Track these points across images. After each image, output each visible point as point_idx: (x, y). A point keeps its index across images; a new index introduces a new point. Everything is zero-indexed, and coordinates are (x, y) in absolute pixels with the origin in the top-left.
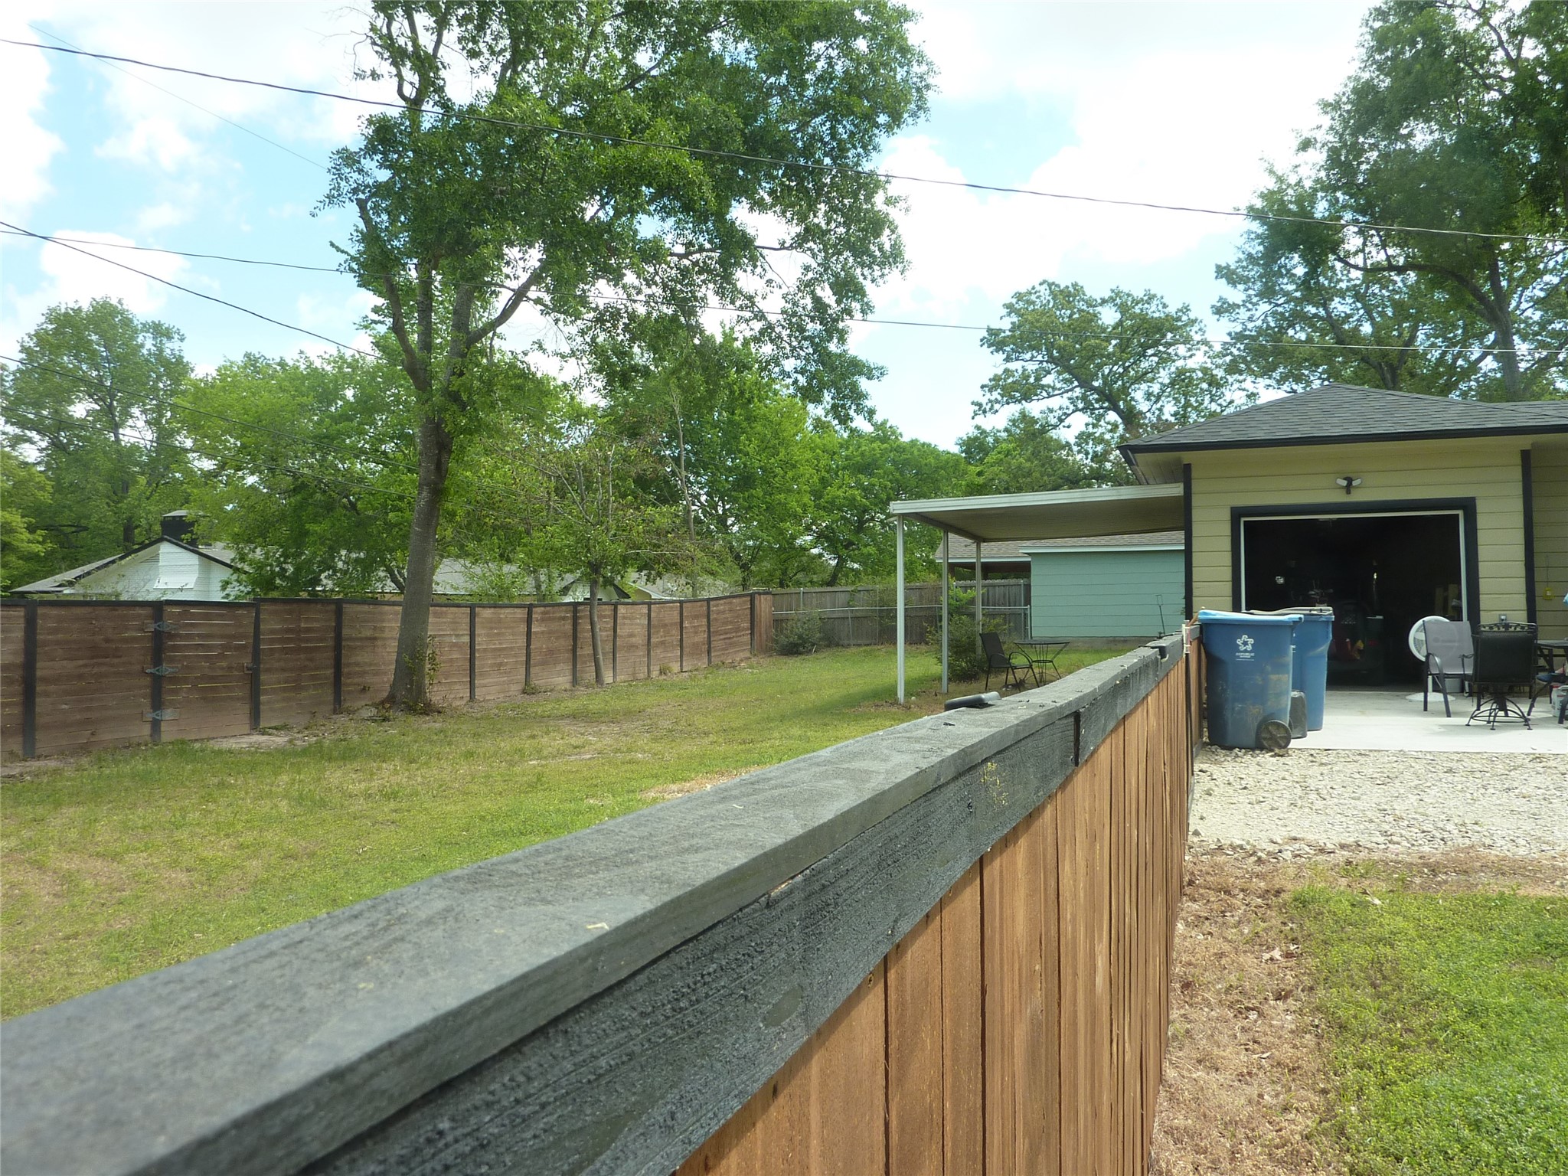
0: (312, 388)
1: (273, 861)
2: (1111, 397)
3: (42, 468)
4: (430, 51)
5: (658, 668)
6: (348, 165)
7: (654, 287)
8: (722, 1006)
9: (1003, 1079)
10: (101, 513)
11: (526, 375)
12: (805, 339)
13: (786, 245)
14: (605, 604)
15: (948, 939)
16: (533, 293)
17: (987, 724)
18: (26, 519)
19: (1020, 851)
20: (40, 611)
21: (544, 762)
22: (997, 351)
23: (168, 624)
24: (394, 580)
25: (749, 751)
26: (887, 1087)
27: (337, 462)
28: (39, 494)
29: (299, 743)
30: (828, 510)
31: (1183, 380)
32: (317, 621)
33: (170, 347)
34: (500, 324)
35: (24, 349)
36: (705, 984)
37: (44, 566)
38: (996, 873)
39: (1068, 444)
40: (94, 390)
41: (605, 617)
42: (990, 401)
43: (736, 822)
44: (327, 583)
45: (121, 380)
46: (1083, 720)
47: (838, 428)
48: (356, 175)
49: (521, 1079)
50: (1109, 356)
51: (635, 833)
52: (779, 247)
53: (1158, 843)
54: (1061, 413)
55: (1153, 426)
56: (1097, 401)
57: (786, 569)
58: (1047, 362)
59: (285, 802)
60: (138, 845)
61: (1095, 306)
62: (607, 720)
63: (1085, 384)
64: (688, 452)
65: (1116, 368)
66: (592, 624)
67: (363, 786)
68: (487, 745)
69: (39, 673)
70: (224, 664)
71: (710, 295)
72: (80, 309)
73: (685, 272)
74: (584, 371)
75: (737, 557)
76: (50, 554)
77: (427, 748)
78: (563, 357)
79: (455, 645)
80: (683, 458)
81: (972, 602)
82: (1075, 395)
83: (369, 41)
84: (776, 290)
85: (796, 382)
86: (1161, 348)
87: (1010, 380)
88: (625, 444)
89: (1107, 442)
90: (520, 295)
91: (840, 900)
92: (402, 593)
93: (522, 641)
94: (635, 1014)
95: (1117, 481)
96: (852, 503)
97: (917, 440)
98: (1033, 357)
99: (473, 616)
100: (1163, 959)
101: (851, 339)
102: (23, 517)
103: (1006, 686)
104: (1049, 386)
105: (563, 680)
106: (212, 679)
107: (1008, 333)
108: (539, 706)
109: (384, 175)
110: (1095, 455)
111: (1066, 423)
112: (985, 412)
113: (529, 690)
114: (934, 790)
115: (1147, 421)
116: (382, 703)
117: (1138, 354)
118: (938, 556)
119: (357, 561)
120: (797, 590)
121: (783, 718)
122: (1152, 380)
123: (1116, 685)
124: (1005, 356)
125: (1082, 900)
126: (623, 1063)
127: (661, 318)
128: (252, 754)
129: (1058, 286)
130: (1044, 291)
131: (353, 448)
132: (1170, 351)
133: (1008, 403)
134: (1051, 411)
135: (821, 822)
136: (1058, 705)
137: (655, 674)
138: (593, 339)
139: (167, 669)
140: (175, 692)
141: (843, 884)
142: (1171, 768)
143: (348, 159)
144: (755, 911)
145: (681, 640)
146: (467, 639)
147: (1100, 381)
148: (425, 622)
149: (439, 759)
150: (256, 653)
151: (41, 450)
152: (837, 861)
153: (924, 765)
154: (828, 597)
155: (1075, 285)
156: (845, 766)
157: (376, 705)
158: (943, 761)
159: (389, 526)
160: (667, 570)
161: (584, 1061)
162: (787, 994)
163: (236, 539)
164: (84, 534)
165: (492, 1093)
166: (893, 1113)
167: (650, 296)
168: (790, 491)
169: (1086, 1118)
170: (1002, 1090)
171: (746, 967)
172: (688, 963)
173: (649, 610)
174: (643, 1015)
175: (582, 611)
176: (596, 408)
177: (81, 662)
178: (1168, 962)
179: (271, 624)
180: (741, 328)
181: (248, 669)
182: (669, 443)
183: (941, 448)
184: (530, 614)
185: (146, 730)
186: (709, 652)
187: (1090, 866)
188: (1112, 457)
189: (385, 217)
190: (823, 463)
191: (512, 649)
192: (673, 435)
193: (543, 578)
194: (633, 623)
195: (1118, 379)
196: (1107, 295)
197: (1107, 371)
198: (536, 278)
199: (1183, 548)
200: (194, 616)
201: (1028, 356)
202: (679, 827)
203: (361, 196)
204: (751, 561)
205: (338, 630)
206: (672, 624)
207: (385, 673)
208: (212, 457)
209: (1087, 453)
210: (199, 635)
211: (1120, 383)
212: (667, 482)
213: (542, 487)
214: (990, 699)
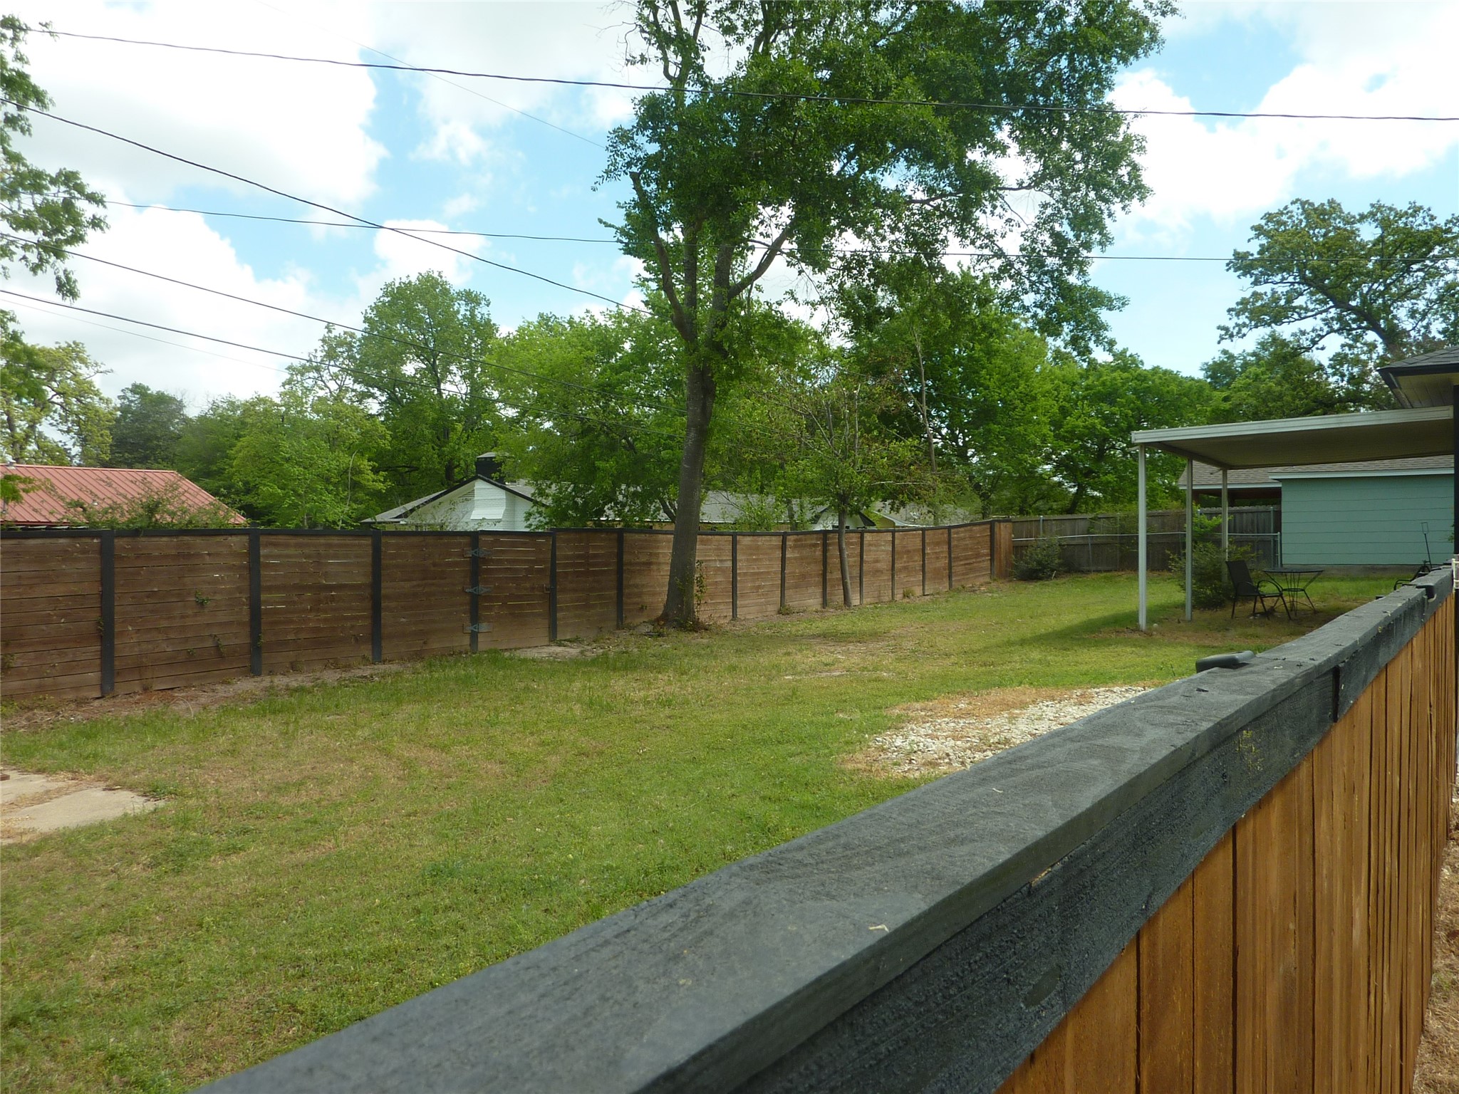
0: (597, 343)
1: (569, 757)
2: (1369, 316)
3: (382, 419)
4: (691, 33)
5: (901, 591)
6: (623, 142)
7: (897, 233)
8: (987, 990)
9: (1254, 1038)
10: (429, 456)
11: (780, 323)
12: (1045, 273)
13: (1024, 185)
14: (852, 532)
15: (1200, 903)
16: (786, 246)
17: (1241, 691)
18: (371, 463)
19: (1275, 814)
20: (384, 540)
21: (798, 678)
22: (1245, 275)
23: (483, 550)
24: (667, 511)
25: (990, 673)
26: (1138, 1050)
27: (617, 407)
28: (381, 442)
29: (588, 654)
30: (1068, 440)
31: (1453, 295)
32: (601, 548)
33: (481, 311)
34: (757, 278)
35: (367, 320)
36: (971, 971)
37: (385, 501)
38: (1250, 835)
39: (1321, 367)
40: (422, 352)
41: (852, 544)
42: (1237, 325)
43: (997, 810)
44: (609, 514)
45: (442, 342)
46: (1342, 675)
47: (1077, 358)
48: (629, 151)
49: (814, 1068)
50: (1369, 274)
51: (904, 820)
52: (1017, 187)
53: (1423, 789)
54: (1314, 335)
55: (1419, 345)
56: (1354, 321)
57: (1026, 497)
58: (1299, 283)
59: (578, 706)
60: (461, 739)
61: (1353, 223)
62: (854, 640)
63: (1341, 304)
64: (929, 388)
65: (1376, 285)
66: (841, 550)
67: (642, 693)
68: (748, 660)
69: (383, 592)
70: (528, 585)
71: (951, 236)
72: (410, 282)
73: (927, 216)
74: (832, 316)
75: (977, 487)
76: (389, 491)
77: (696, 661)
78: (813, 305)
79: (719, 569)
80: (925, 394)
81: (1218, 528)
82: (1330, 316)
83: (638, 29)
84: (1015, 228)
85: (1035, 316)
86: (1428, 262)
87: (1259, 303)
88: (870, 383)
89: (1365, 363)
90: (774, 250)
91: (1097, 882)
92: (673, 522)
93: (777, 567)
94: (910, 1004)
95: (1376, 403)
96: (1091, 432)
97: (1158, 367)
98: (1283, 278)
99: (734, 543)
100: (1427, 906)
101: (1090, 270)
102: (369, 460)
103: (1254, 614)
104: (1301, 307)
105: (814, 602)
106: (520, 598)
107: (1256, 256)
108: (792, 626)
109: (654, 148)
110: (1352, 379)
111: (1320, 345)
112: (1231, 336)
113: (784, 611)
114: (1189, 765)
115: (1412, 340)
116: (658, 620)
117: (1402, 270)
118: (1182, 483)
119: (635, 494)
120: (1037, 517)
121: (1023, 642)
122: (1417, 297)
123: (1378, 634)
124: (1253, 279)
125: (1339, 854)
126: (900, 1048)
127: (904, 262)
128: (551, 663)
129: (1312, 204)
130: (1296, 210)
131: (632, 393)
132: (1437, 265)
133: (1256, 327)
134: (1303, 333)
135: (1080, 811)
136: (1317, 663)
137: (899, 597)
138: (841, 285)
139: (482, 589)
140: (490, 608)
141: (1100, 866)
142: (1438, 710)
143: (623, 136)
144: (1017, 900)
145: (923, 565)
146: (729, 564)
147: (1358, 300)
148: (693, 549)
149: (706, 672)
150: (554, 577)
151: (381, 404)
152: (1094, 846)
153: (1179, 742)
154: (1068, 524)
155: (1331, 202)
156: (1100, 742)
157: (652, 623)
158: (1198, 736)
159: (661, 463)
160: (911, 500)
161: (867, 1048)
162: (1046, 974)
163: (536, 477)
164: (415, 474)
165: (791, 1081)
166: (1145, 1074)
167: (893, 242)
168: (1030, 421)
169: (1341, 1071)
170: (1253, 1046)
171: (1009, 953)
172: (957, 955)
173: (893, 537)
174: (917, 1004)
175: (833, 538)
176: (842, 349)
177: (415, 583)
178: (1432, 908)
179: (566, 551)
180: (981, 267)
181: (547, 589)
182: (911, 380)
183: (1184, 374)
184: (784, 542)
185: (466, 641)
186: (950, 577)
187: (1348, 819)
188: (1371, 379)
189: (653, 186)
190: (1063, 394)
191: (768, 573)
192: (915, 373)
193: (796, 508)
194: (878, 549)
195: (1378, 297)
196: (1366, 210)
197: (1365, 290)
198: (787, 233)
199: (1452, 472)
200: (502, 544)
201: (1278, 278)
202: (944, 813)
203: (634, 169)
204: (991, 491)
205: (620, 555)
206: (914, 551)
207: (660, 593)
208: (513, 406)
209: (1343, 376)
210: (507, 560)
211: (1380, 301)
212: (909, 416)
213: (793, 425)
214: (1245, 658)
